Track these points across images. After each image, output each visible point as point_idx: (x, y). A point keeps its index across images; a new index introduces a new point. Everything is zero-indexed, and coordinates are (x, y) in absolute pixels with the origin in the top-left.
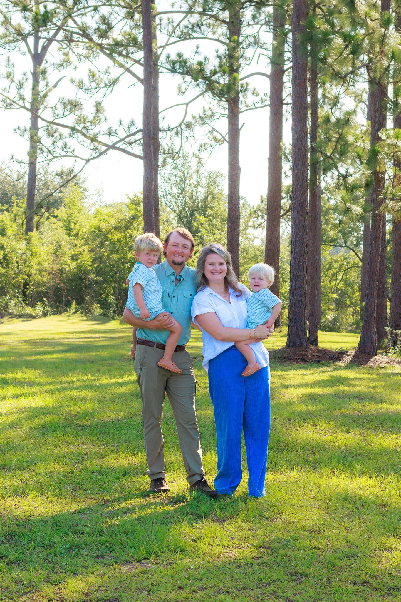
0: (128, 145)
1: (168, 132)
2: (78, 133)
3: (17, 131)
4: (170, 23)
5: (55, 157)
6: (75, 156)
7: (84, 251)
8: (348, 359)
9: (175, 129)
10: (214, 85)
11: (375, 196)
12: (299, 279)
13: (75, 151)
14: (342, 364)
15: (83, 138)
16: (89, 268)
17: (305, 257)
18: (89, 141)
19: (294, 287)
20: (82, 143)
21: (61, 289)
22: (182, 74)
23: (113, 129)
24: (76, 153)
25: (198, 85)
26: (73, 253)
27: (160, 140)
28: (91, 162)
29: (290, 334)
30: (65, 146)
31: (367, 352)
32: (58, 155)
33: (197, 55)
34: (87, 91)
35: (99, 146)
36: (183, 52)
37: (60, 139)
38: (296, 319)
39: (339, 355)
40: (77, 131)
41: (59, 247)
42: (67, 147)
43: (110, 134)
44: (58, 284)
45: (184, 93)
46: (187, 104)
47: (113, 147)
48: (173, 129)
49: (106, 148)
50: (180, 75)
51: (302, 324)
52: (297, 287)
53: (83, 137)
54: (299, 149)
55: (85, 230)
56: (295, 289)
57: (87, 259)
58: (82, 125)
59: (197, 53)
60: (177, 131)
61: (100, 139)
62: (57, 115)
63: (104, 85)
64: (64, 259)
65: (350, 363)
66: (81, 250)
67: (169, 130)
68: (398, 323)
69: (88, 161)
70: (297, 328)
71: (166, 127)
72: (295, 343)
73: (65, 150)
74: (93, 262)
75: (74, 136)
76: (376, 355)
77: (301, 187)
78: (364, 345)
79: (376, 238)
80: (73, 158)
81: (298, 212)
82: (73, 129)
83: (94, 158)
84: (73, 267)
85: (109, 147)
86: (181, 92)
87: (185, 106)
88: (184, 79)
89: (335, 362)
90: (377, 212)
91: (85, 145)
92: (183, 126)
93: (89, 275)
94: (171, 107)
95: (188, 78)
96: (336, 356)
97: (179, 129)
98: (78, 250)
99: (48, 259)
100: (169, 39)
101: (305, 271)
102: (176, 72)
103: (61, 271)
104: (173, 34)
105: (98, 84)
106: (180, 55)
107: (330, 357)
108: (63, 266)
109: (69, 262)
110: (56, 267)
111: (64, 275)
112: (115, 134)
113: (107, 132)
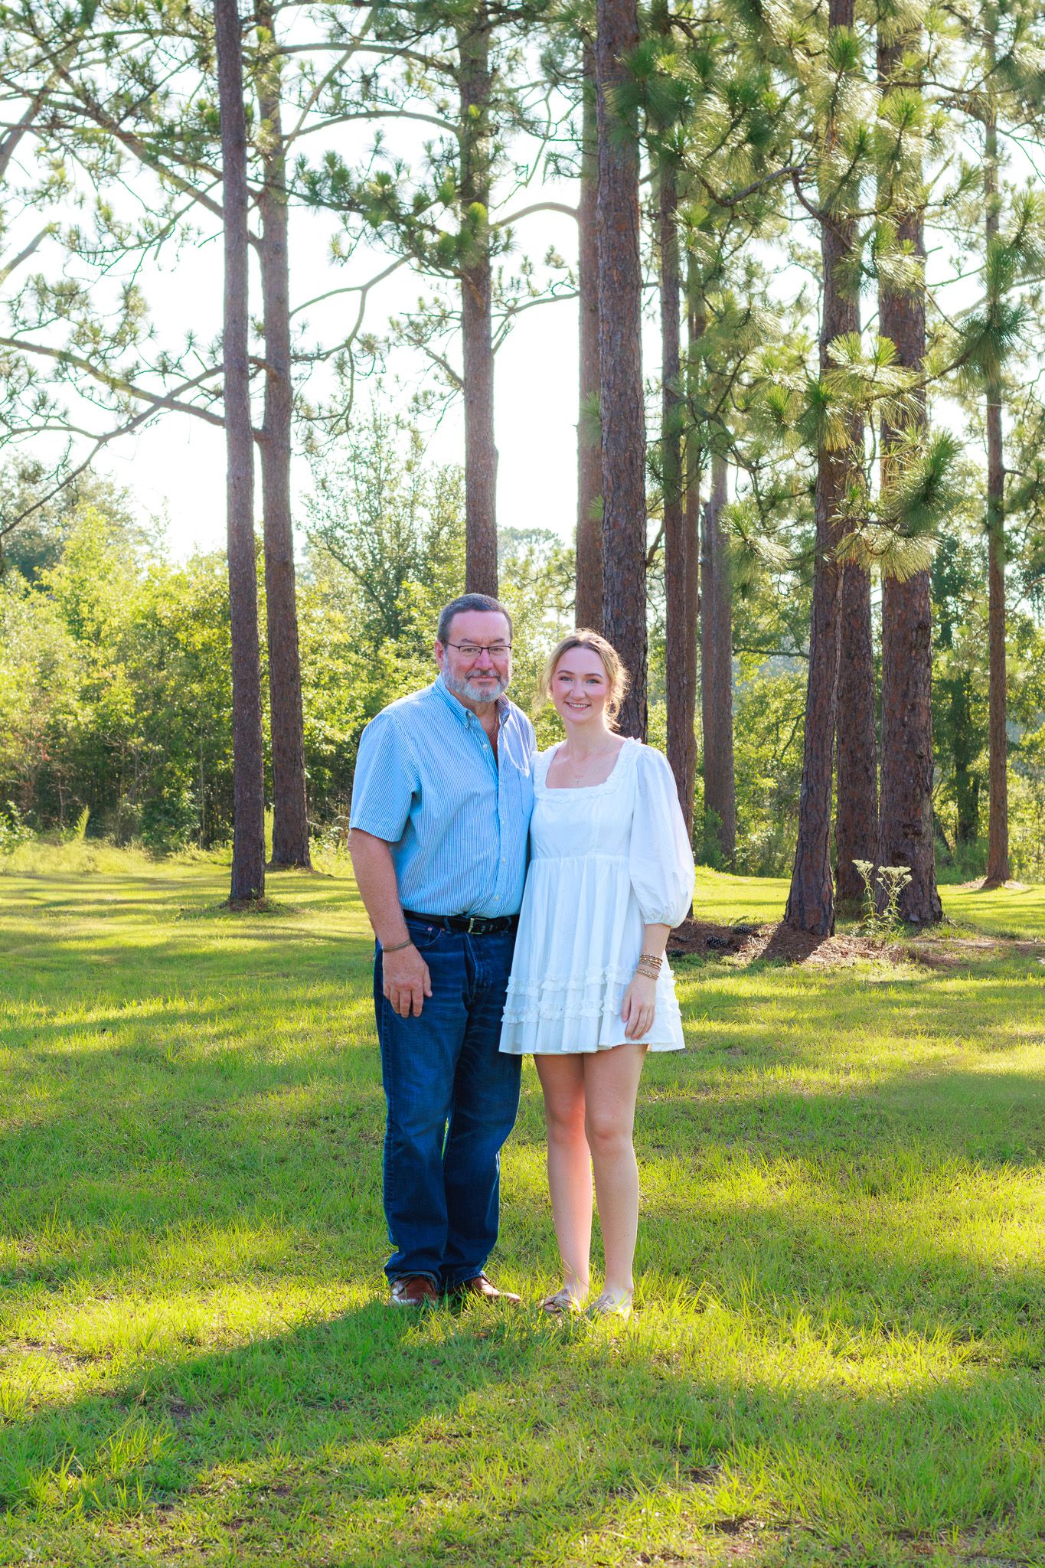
0: (212, 397)
1: (317, 362)
2: (79, 369)
4: (305, 75)
5: (15, 432)
6: (70, 428)
7: (114, 678)
8: (757, 947)
9: (335, 355)
10: (421, 237)
11: (822, 514)
13: (69, 415)
14: (740, 960)
15: (91, 380)
16: (127, 720)
18: (104, 388)
20: (88, 393)
21: (55, 778)
22: (337, 207)
23: (173, 358)
24: (72, 420)
25: (380, 235)
26: (86, 682)
27: (293, 383)
28: (111, 441)
30: (43, 402)
31: (808, 927)
32: (24, 425)
33: (377, 158)
34: (91, 256)
35: (133, 400)
36: (339, 152)
37: (29, 383)
39: (735, 937)
40: (77, 362)
41: (48, 666)
42: (49, 404)
43: (165, 370)
44: (48, 764)
45: (345, 259)
46: (364, 289)
47: (170, 402)
48: (328, 354)
49: (150, 405)
50: (330, 212)
53: (91, 376)
54: (620, 395)
55: (115, 622)
57: (122, 696)
58: (89, 348)
59: (376, 152)
60: (341, 358)
61: (140, 382)
62: (24, 323)
63: (136, 242)
64: (63, 698)
65: (762, 957)
66: (107, 674)
67: (318, 357)
68: (902, 850)
69: (103, 439)
71: (310, 349)
73: (43, 412)
74: (139, 706)
75: (65, 375)
76: (832, 935)
77: (626, 493)
78: (802, 909)
79: (828, 625)
80: (66, 434)
81: (620, 561)
82: (65, 357)
83: (120, 431)
84: (87, 720)
85: (158, 402)
86: (339, 256)
87: (360, 292)
88: (345, 220)
89: (722, 954)
90: (826, 558)
91: (96, 398)
92: (356, 346)
93: (127, 739)
94: (323, 297)
95: (356, 219)
96: (726, 939)
97: (347, 355)
98: (99, 674)
99: (19, 700)
100: (304, 116)
101: (642, 715)
102: (321, 203)
103: (55, 731)
104: (314, 106)
105: (120, 240)
106: (331, 159)
107: (709, 942)
108: (60, 717)
109: (76, 705)
110: (43, 718)
111: (63, 740)
112: (175, 370)
113: (155, 364)
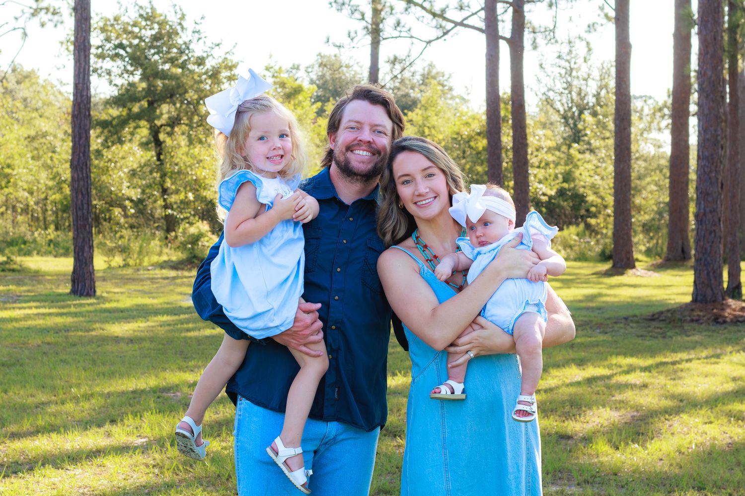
2: (417, 7)
3: (334, 5)
5: (385, 39)
6: (412, 37)
12: (710, 199)
13: (412, 30)
15: (424, 13)
17: (719, 164)
18: (430, 17)
19: (702, 211)
20: (421, 19)
24: (413, 33)
28: (432, 43)
29: (697, 283)
30: (398, 24)
32: (390, 36)
35: (444, 23)
38: (706, 260)
40: (416, 4)
42: (401, 25)
43: (461, 8)
47: (461, 24)
49: (453, 25)
51: (715, 268)
52: (707, 210)
53: (423, 11)
56: (704, 214)
60: (551, 2)
61: (448, 15)
67: (539, 1)
69: (429, 42)
70: (708, 274)
72: (705, 296)
73: (398, 29)
75: (409, 10)
82: (409, 1)
83: (438, 38)
85: (456, 24)
91: (425, 21)
101: (720, 185)
112: (467, 8)
113: (457, 6)
